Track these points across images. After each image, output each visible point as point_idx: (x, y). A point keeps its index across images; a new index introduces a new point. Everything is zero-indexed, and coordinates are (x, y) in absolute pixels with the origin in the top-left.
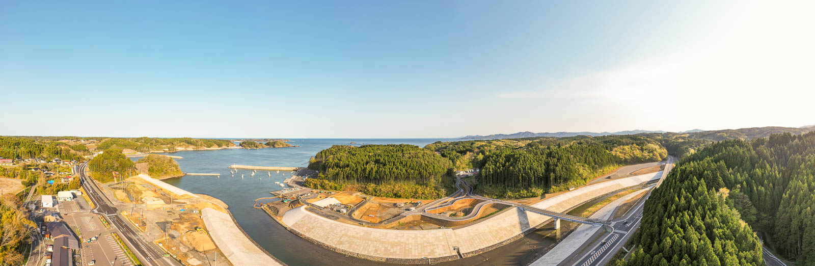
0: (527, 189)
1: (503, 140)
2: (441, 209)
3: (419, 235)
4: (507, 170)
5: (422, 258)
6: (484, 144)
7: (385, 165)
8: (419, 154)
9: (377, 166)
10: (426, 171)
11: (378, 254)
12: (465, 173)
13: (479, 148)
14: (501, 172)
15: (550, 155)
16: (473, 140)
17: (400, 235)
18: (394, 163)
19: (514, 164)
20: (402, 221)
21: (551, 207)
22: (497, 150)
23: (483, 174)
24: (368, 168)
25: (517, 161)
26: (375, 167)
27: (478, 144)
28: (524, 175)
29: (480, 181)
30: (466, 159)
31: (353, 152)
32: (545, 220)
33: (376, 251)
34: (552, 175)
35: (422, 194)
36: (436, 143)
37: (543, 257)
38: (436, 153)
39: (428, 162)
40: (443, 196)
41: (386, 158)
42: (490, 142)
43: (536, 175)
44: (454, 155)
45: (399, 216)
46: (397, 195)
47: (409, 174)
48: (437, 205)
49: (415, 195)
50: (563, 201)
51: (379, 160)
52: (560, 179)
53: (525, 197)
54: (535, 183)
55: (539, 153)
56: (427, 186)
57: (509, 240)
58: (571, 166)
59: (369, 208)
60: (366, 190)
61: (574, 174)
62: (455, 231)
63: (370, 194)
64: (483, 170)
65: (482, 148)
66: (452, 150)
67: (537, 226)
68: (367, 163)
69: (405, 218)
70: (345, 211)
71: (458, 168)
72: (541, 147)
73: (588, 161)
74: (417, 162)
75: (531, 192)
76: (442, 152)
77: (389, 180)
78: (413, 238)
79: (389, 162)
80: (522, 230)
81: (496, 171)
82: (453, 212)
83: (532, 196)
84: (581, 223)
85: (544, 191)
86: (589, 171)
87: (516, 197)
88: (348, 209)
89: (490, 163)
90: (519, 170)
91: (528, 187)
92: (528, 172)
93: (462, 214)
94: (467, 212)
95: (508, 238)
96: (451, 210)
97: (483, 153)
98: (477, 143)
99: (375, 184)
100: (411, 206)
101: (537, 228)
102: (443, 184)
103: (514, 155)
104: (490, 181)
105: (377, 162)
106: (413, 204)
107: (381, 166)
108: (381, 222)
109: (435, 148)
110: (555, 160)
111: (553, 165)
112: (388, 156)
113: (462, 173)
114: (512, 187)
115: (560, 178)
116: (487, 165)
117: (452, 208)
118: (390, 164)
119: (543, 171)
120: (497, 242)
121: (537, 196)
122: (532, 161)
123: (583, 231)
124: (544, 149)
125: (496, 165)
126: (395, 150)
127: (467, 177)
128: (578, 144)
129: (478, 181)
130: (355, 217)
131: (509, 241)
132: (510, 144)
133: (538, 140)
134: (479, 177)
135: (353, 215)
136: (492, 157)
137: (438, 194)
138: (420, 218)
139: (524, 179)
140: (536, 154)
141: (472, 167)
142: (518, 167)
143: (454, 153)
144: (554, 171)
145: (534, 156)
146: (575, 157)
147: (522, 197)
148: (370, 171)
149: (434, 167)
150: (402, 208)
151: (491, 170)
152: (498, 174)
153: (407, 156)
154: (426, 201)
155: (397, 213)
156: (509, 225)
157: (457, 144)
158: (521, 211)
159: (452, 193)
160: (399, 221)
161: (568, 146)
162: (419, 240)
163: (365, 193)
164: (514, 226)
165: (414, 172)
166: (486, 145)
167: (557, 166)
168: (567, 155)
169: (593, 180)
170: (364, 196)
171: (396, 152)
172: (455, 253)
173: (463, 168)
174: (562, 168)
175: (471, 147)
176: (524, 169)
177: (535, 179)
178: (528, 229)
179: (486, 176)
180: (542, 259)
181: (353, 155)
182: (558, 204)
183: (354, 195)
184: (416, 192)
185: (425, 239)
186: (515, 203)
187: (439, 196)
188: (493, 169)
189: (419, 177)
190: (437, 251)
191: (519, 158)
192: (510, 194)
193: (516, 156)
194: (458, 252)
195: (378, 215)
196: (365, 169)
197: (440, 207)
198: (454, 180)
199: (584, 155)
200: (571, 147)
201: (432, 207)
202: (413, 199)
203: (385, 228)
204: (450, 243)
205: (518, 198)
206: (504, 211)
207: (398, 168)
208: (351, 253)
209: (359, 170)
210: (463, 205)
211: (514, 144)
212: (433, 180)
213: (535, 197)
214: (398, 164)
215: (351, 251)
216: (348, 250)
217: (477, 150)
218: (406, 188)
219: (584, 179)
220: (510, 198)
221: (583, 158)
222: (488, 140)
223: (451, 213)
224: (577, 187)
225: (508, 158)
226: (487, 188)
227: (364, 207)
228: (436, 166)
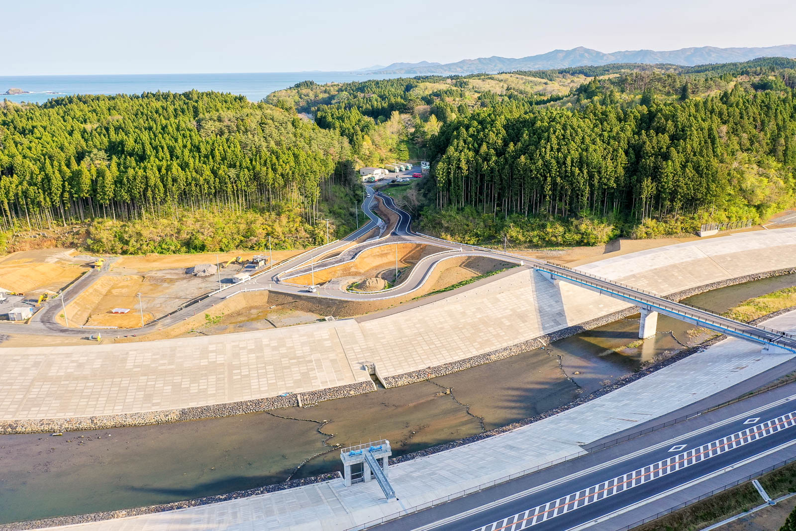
0: (565, 222)
1: (503, 77)
2: (322, 274)
3: (265, 341)
4: (511, 167)
5: (280, 393)
6: (442, 87)
7: (142, 158)
8: (248, 121)
9: (119, 165)
10: (275, 170)
11: (154, 405)
12: (387, 175)
13: (428, 101)
14: (492, 170)
15: (647, 122)
16: (413, 76)
17: (212, 348)
18: (172, 151)
19: (533, 147)
20: (215, 311)
21: (634, 276)
22: (483, 105)
23: (441, 177)
24: (87, 171)
25: (540, 139)
26: (109, 166)
27: (426, 89)
28: (559, 180)
29: (430, 195)
30: (388, 132)
31: (22, 123)
32: (612, 310)
33: (148, 398)
34: (648, 187)
35: (268, 234)
36: (298, 86)
37: (597, 401)
38: (300, 116)
39: (278, 143)
40: (327, 237)
41: (145, 136)
42: (460, 82)
43: (596, 182)
44: (354, 121)
45: (206, 301)
46: (190, 245)
47: (222, 182)
48: (312, 262)
49: (246, 240)
50: (674, 266)
51: (122, 143)
52: (672, 201)
53: (557, 244)
54: (591, 206)
55: (612, 116)
56: (279, 214)
57: (505, 349)
58: (715, 163)
59: (109, 291)
60: (89, 241)
61: (723, 189)
62: (363, 324)
63: (105, 252)
64: (440, 165)
65: (437, 101)
66: (349, 107)
67: (587, 323)
68: (80, 157)
69: (224, 302)
70: (26, 312)
71: (367, 159)
72: (621, 97)
73: (781, 149)
74: (244, 146)
75: (578, 232)
76: (319, 114)
77: (163, 201)
78: (251, 351)
79: (155, 148)
80: (544, 328)
81: (477, 169)
82: (358, 280)
83: (579, 243)
84: (725, 334)
85: (618, 232)
86: (782, 183)
87: (531, 241)
88: (38, 304)
89: (462, 143)
90: (547, 165)
91: (569, 215)
92: (572, 173)
93: (382, 283)
94: (394, 278)
95: (505, 345)
96: (349, 274)
97: (440, 114)
98: (422, 85)
99: (119, 217)
100: (238, 271)
101: (588, 328)
102: (325, 207)
103: (533, 122)
104: (458, 196)
105: (115, 149)
106: (242, 263)
107: (131, 161)
108: (151, 324)
109: (297, 103)
110: (665, 139)
111: (656, 155)
112: (150, 129)
113: (378, 174)
114: (521, 213)
115: (673, 195)
116: (451, 150)
117: (353, 270)
118: (161, 154)
119: (621, 171)
120: (475, 353)
121: (593, 245)
122: (588, 140)
123: (729, 357)
124: (630, 104)
125: (477, 151)
126: (171, 109)
127: (394, 184)
128: (756, 87)
129: (425, 195)
130: (66, 325)
131: (505, 354)
132: (522, 87)
133: (612, 76)
134: (427, 184)
135: (57, 319)
136: (467, 128)
137: (313, 236)
138: (266, 299)
139: (558, 193)
140: (603, 118)
141: (406, 155)
142: (543, 158)
143: (355, 114)
144: (656, 174)
145: (596, 126)
146: (735, 132)
147: (550, 244)
148: (94, 182)
149: (296, 156)
150: (211, 279)
151: (463, 165)
152: (482, 176)
153: (211, 126)
154: (280, 255)
155: (197, 294)
156: (508, 312)
157: (362, 88)
158: (545, 279)
159: (352, 230)
160: (206, 311)
161: (715, 93)
162: (267, 352)
163: (88, 249)
164: (522, 317)
165: (238, 176)
166: (449, 93)
167: (666, 157)
168: (705, 125)
169: (788, 214)
170: (88, 257)
171: (176, 117)
172: (365, 377)
173: (382, 161)
174: (684, 167)
175: (405, 98)
176: (561, 163)
177: (592, 193)
178: (561, 327)
179: (449, 182)
180: (594, 406)
181: (23, 132)
182: (657, 272)
183: (52, 260)
184: (249, 233)
185: (283, 350)
186: (527, 258)
187: (315, 240)
188: (468, 162)
189: (253, 187)
190: (318, 374)
191: (547, 130)
192: (514, 234)
193: (539, 124)
194: (374, 375)
195: (142, 305)
196: (77, 175)
197: (319, 266)
198: (355, 195)
199: (772, 126)
200: (725, 98)
201: (298, 268)
202: (241, 252)
203: (167, 336)
204: (351, 355)
205: (536, 246)
206: (496, 276)
207: (187, 165)
208: (69, 422)
209: (56, 181)
210: (385, 260)
211: (533, 87)
212: (295, 196)
213: (588, 244)
214: (187, 152)
215: (69, 415)
216: (61, 416)
217: (421, 107)
218: (219, 221)
219: (758, 207)
220: (514, 243)
221: (764, 138)
222: (457, 77)
223: (351, 280)
224: (726, 227)
225: (514, 130)
226: (450, 215)
227: (91, 290)
228: (302, 156)
